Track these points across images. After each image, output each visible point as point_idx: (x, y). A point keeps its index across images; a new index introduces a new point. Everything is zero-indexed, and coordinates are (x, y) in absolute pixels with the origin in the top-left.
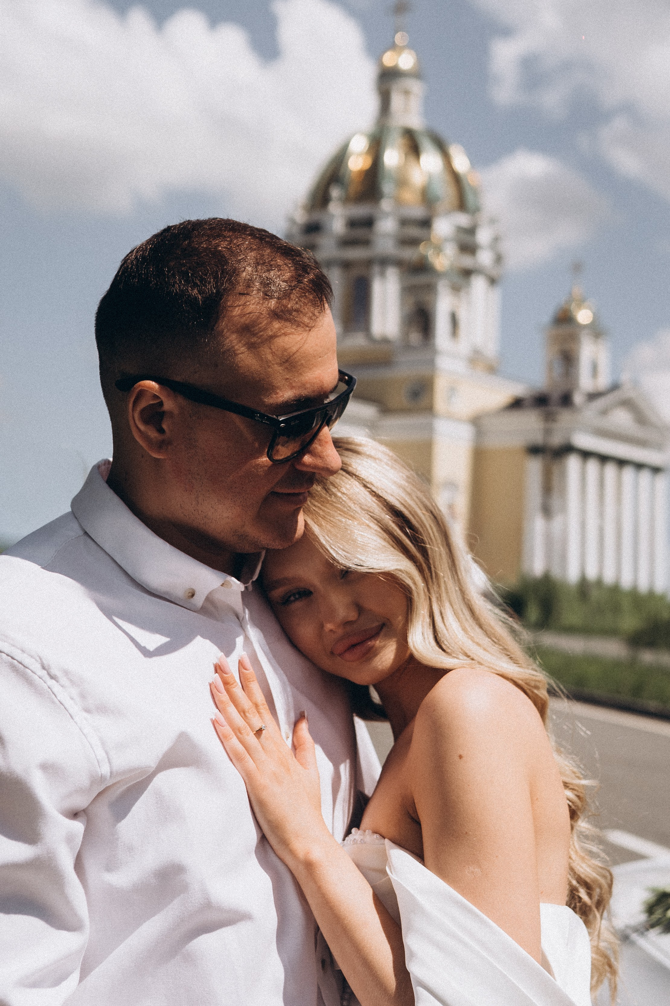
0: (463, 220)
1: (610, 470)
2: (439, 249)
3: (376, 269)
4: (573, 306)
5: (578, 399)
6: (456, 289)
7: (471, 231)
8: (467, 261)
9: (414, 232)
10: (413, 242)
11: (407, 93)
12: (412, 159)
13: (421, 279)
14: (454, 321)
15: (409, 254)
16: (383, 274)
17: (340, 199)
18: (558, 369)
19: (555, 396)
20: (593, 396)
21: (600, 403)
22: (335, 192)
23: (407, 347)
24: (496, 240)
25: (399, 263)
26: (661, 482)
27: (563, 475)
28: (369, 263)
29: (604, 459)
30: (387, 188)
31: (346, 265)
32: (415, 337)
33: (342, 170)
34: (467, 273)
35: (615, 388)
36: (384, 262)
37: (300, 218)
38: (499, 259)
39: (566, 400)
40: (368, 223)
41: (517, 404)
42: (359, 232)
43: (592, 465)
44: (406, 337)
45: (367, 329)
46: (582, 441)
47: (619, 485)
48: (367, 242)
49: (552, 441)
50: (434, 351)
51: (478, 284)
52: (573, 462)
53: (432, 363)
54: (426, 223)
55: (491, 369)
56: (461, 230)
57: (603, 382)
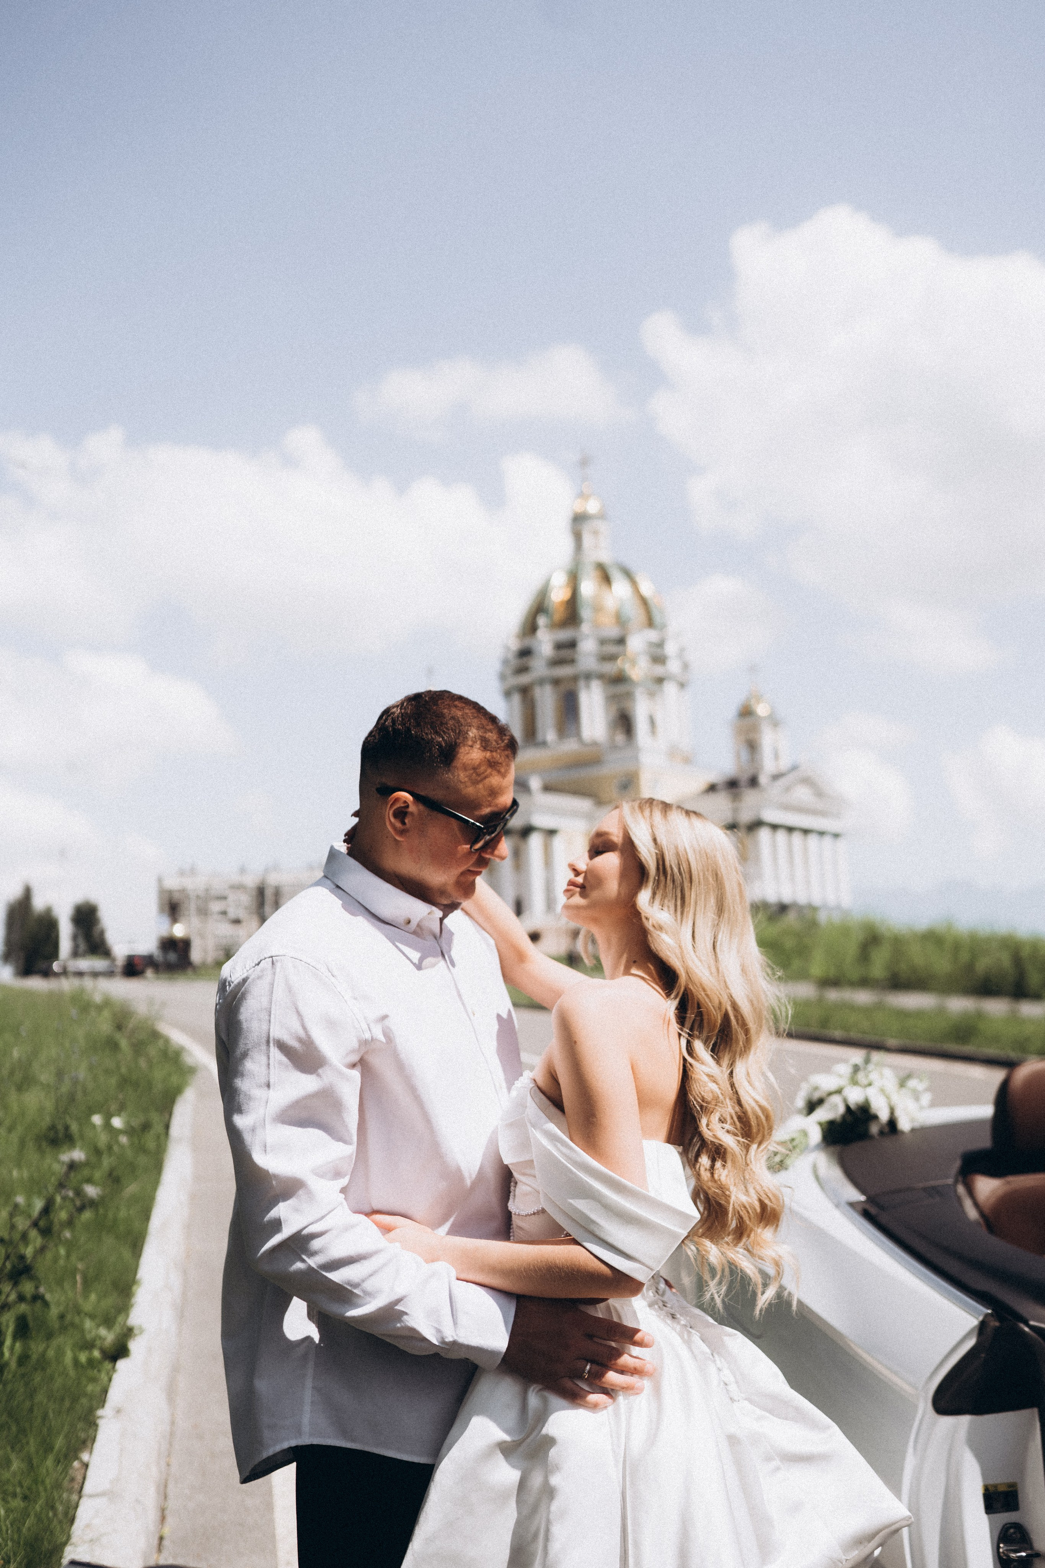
0: (652, 635)
1: (797, 837)
2: (634, 663)
3: (582, 684)
4: (753, 702)
5: (763, 780)
6: (652, 695)
7: (660, 645)
8: (659, 670)
9: (612, 649)
10: (612, 658)
11: (596, 533)
12: (604, 587)
13: (620, 689)
14: (652, 722)
15: (609, 668)
16: (588, 687)
17: (546, 626)
18: (745, 755)
19: (744, 778)
20: (776, 777)
21: (782, 782)
22: (542, 621)
23: (614, 747)
24: (682, 650)
25: (601, 677)
26: (841, 844)
27: (756, 844)
28: (575, 679)
30: (585, 613)
31: (556, 682)
32: (620, 738)
33: (546, 602)
34: (660, 681)
35: (794, 768)
36: (588, 676)
37: (514, 645)
38: (686, 666)
39: (753, 782)
40: (572, 645)
41: (712, 788)
42: (565, 653)
43: (781, 835)
44: (612, 739)
45: (578, 734)
46: (771, 815)
47: (806, 850)
48: (572, 661)
49: (746, 817)
50: (637, 749)
51: (670, 688)
52: (764, 834)
53: (636, 759)
54: (621, 641)
55: (687, 760)
56: (651, 644)
57: (784, 764)
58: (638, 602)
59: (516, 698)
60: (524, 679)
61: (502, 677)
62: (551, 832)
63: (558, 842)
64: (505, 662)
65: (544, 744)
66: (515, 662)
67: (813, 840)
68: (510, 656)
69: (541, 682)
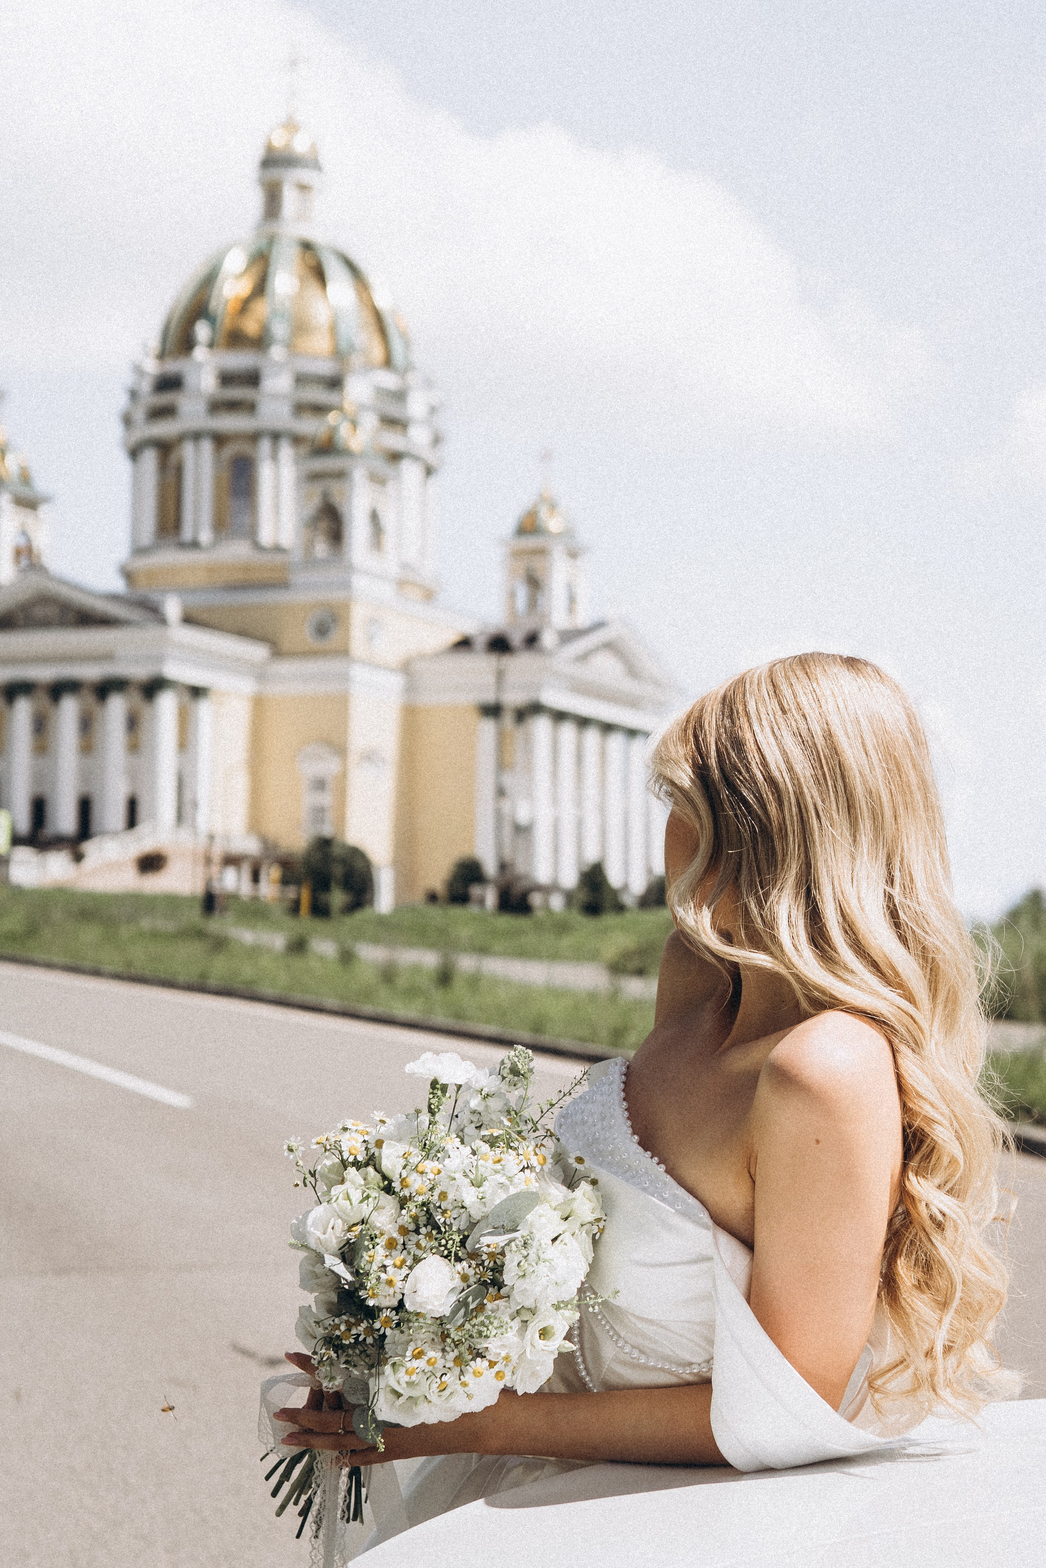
0: (389, 380)
1: (592, 736)
2: (353, 423)
3: (265, 446)
4: (541, 509)
5: (548, 639)
7: (400, 396)
8: (393, 440)
9: (317, 395)
10: (319, 410)
11: (303, 187)
12: (313, 287)
13: (328, 464)
14: (375, 522)
15: (311, 427)
16: (273, 454)
17: (209, 342)
18: (521, 596)
19: (517, 634)
20: (568, 636)
21: (577, 645)
22: (202, 331)
24: (434, 411)
25: (297, 440)
27: (528, 741)
28: (254, 437)
29: (583, 722)
30: (278, 327)
31: (220, 440)
32: (321, 549)
33: (210, 300)
34: (395, 457)
35: (599, 625)
36: (276, 436)
37: (152, 367)
38: (437, 440)
39: (532, 640)
40: (253, 379)
41: (464, 644)
42: (237, 393)
43: (568, 731)
44: (309, 547)
45: (251, 533)
46: (554, 698)
47: (603, 754)
48: (250, 407)
49: (514, 698)
50: (350, 568)
51: (410, 471)
52: (541, 726)
53: (346, 585)
54: (335, 383)
55: (429, 595)
56: (383, 393)
57: (583, 619)
58: (371, 319)
59: (150, 459)
60: (164, 429)
61: (127, 421)
62: (197, 692)
63: (204, 709)
64: (134, 395)
65: (195, 545)
66: (150, 399)
67: (616, 742)
68: (146, 386)
69: (197, 436)
